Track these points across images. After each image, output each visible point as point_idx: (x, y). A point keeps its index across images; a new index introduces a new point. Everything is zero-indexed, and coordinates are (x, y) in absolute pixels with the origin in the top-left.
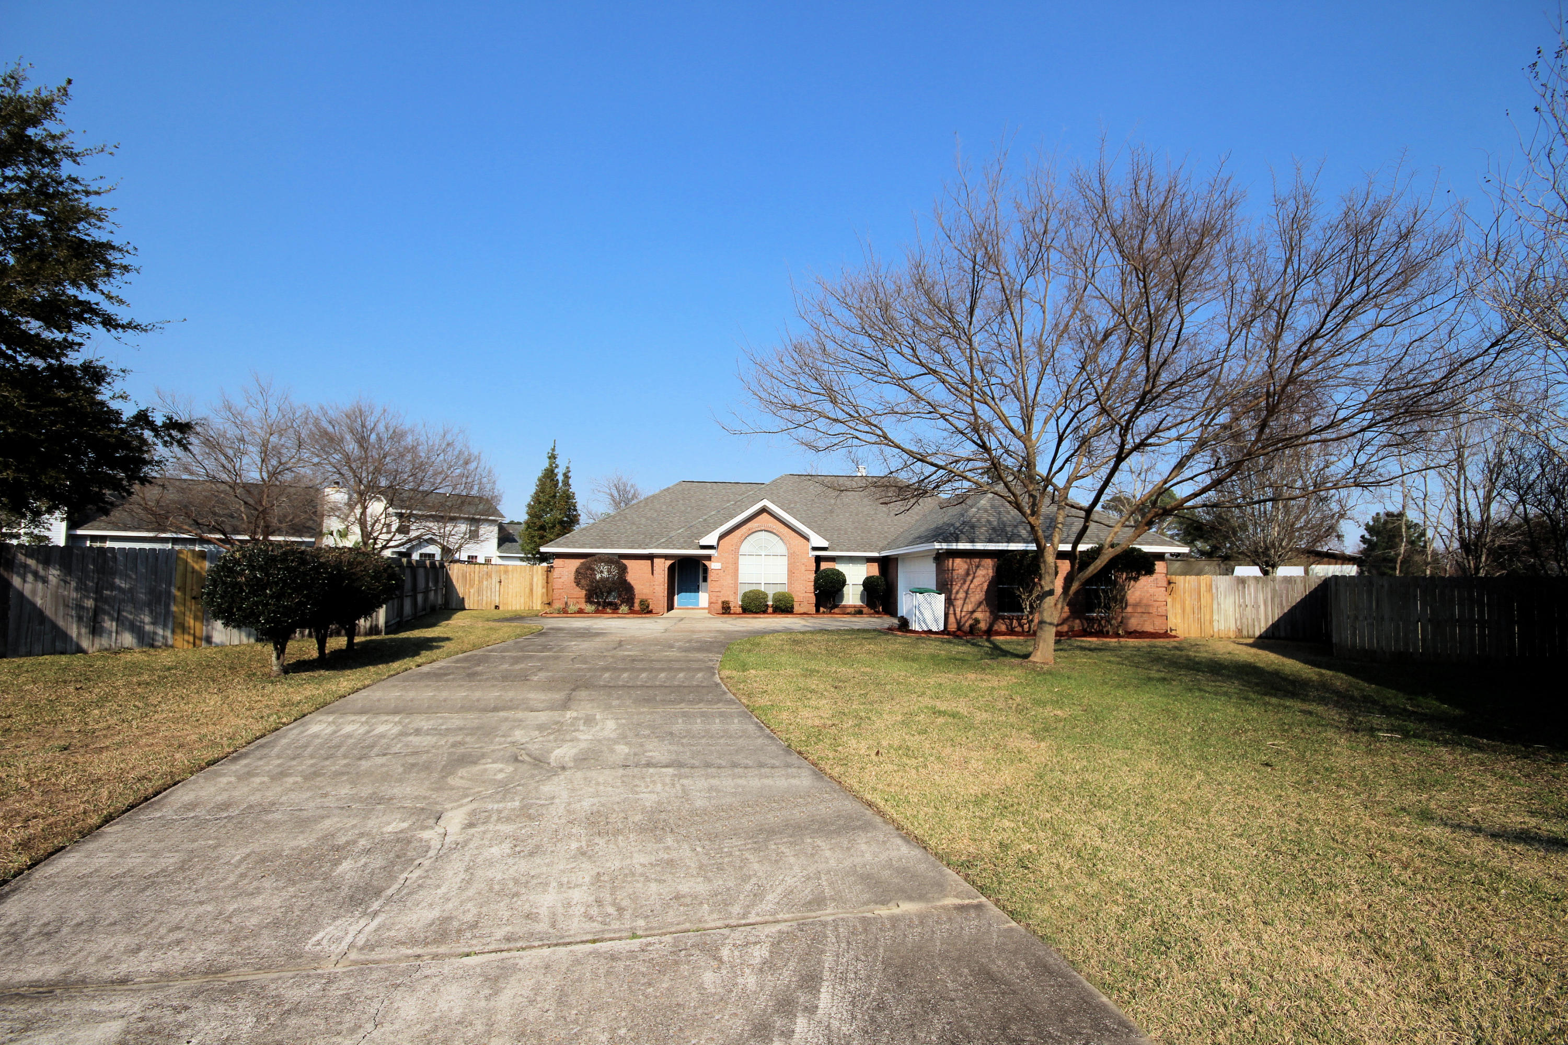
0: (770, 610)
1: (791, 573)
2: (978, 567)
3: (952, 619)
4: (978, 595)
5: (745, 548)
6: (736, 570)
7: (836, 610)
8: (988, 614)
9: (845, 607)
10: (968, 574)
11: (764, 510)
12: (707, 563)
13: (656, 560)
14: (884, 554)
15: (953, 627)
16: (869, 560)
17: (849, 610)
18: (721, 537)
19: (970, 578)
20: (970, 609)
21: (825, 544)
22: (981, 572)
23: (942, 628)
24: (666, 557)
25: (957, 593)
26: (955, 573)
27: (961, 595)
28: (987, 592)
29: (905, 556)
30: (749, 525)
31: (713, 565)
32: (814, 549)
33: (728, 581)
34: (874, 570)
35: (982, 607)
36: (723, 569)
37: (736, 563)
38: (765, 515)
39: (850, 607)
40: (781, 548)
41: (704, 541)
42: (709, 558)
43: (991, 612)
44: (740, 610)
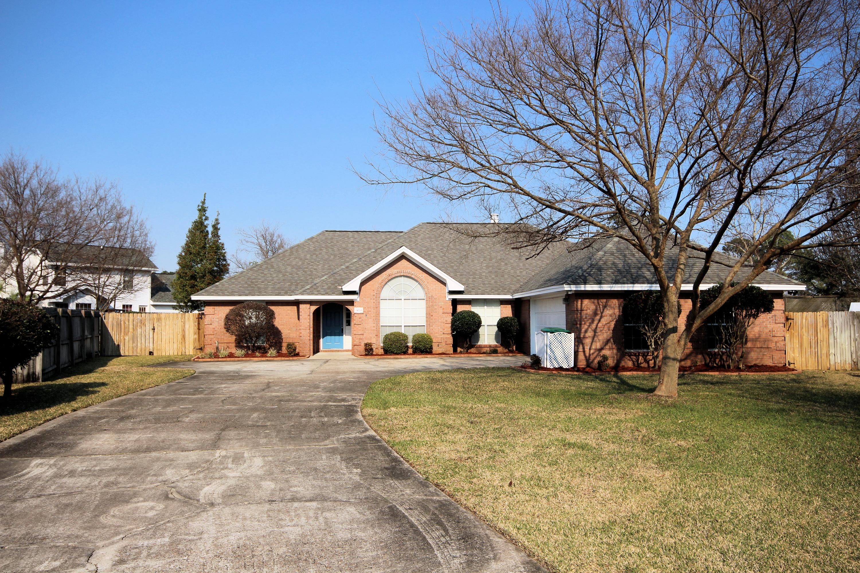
0: (410, 351)
1: (429, 315)
2: (605, 307)
3: (581, 356)
4: (605, 334)
5: (386, 293)
6: (378, 314)
7: (472, 350)
8: (615, 351)
9: (480, 347)
10: (595, 314)
11: (403, 257)
12: (350, 308)
13: (301, 306)
14: (517, 296)
15: (582, 364)
16: (503, 302)
17: (484, 350)
18: (363, 283)
19: (598, 317)
20: (598, 347)
21: (461, 288)
22: (608, 312)
23: (572, 365)
24: (311, 303)
25: (586, 331)
26: (584, 313)
27: (590, 334)
28: (614, 330)
29: (536, 298)
30: (389, 271)
31: (355, 310)
32: (451, 292)
33: (370, 324)
34: (508, 311)
35: (610, 344)
36: (365, 314)
37: (377, 307)
38: (404, 262)
39: (485, 346)
40: (420, 293)
41: (346, 288)
42: (351, 303)
43: (618, 350)
44: (381, 351)
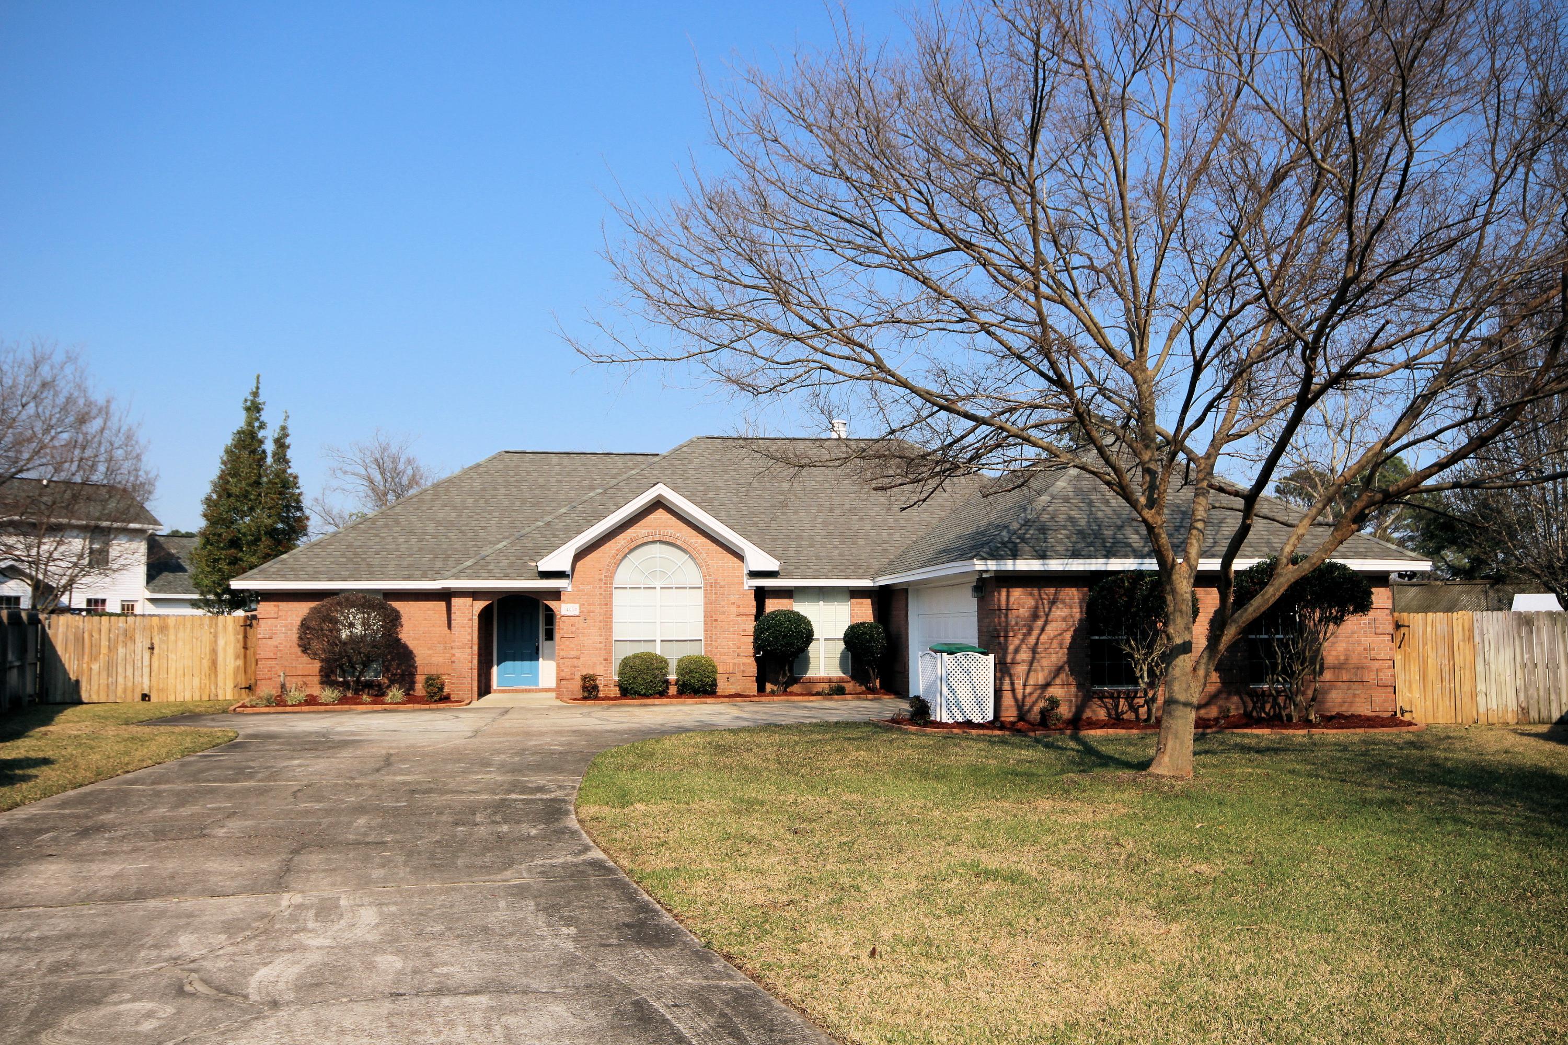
0: (673, 690)
1: (710, 619)
2: (1053, 602)
3: (1008, 700)
4: (1054, 656)
5: (625, 574)
6: (608, 617)
7: (795, 688)
8: (1073, 689)
9: (811, 681)
10: (1035, 616)
11: (658, 504)
12: (552, 604)
13: (455, 601)
14: (883, 581)
15: (1010, 714)
16: (856, 593)
17: (820, 687)
18: (579, 556)
19: (1040, 623)
20: (1041, 681)
21: (772, 564)
22: (1059, 612)
23: (990, 716)
24: (475, 594)
25: (1017, 651)
26: (1012, 615)
27: (1024, 655)
28: (1071, 648)
29: (922, 585)
30: (630, 532)
31: (564, 609)
32: (754, 574)
33: (592, 638)
34: (865, 612)
35: (1063, 676)
36: (584, 616)
37: (607, 604)
38: (660, 514)
39: (821, 680)
40: (691, 574)
41: (546, 565)
42: (556, 594)
43: (1079, 686)
44: (616, 692)
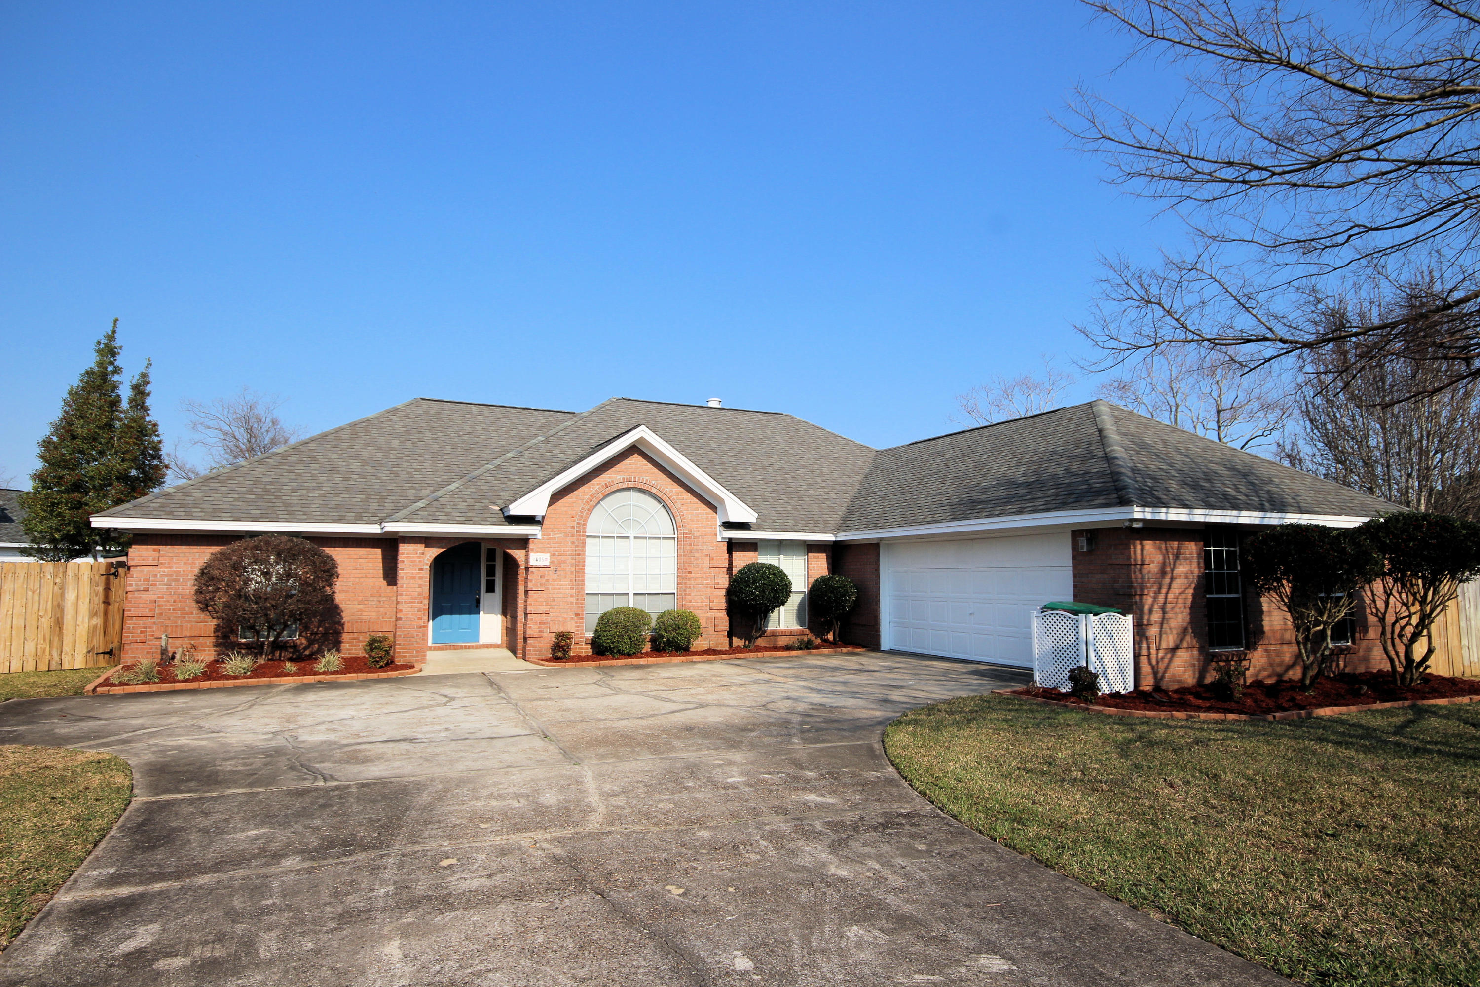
0: (647, 647)
1: (683, 572)
2: (1177, 557)
3: (1146, 668)
4: (1179, 617)
5: (596, 522)
6: (580, 569)
7: (761, 642)
8: (1196, 653)
9: (775, 634)
10: (1163, 573)
11: (633, 449)
12: (518, 554)
13: (405, 549)
14: (842, 537)
15: (1147, 685)
16: (811, 547)
17: (782, 641)
18: (556, 497)
19: (1167, 580)
20: (1171, 645)
21: (747, 515)
22: (1182, 569)
23: (1131, 688)
24: (428, 540)
28: (1194, 608)
29: (893, 543)
30: (605, 477)
31: (537, 558)
32: (729, 525)
33: (563, 591)
34: (820, 566)
35: (1188, 638)
36: (554, 567)
37: (579, 554)
38: (636, 459)
39: (783, 634)
40: (662, 524)
41: (516, 509)
42: (523, 542)
43: (1201, 649)
44: (587, 650)
